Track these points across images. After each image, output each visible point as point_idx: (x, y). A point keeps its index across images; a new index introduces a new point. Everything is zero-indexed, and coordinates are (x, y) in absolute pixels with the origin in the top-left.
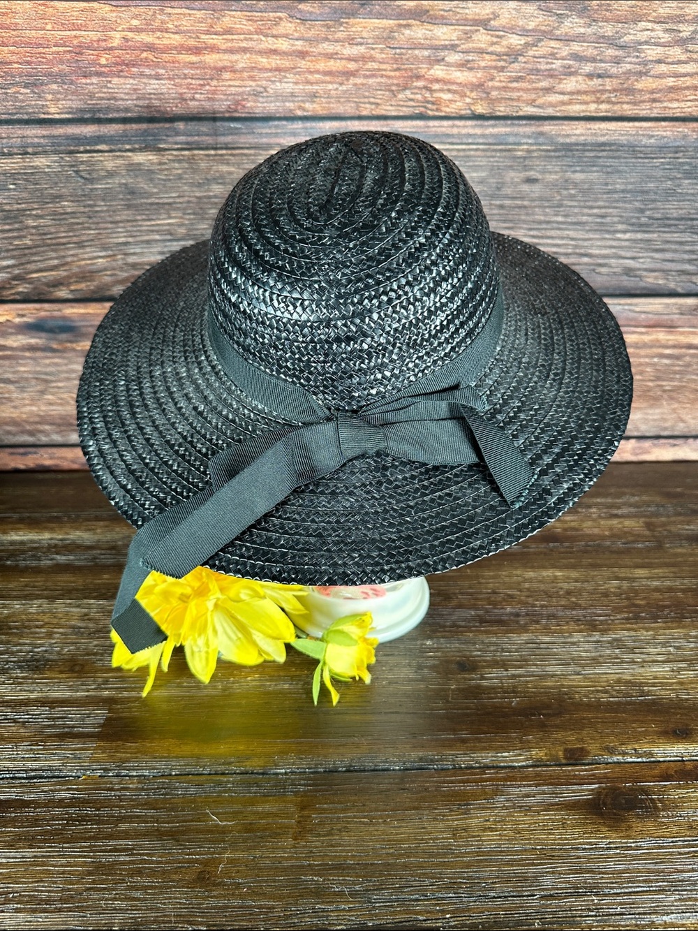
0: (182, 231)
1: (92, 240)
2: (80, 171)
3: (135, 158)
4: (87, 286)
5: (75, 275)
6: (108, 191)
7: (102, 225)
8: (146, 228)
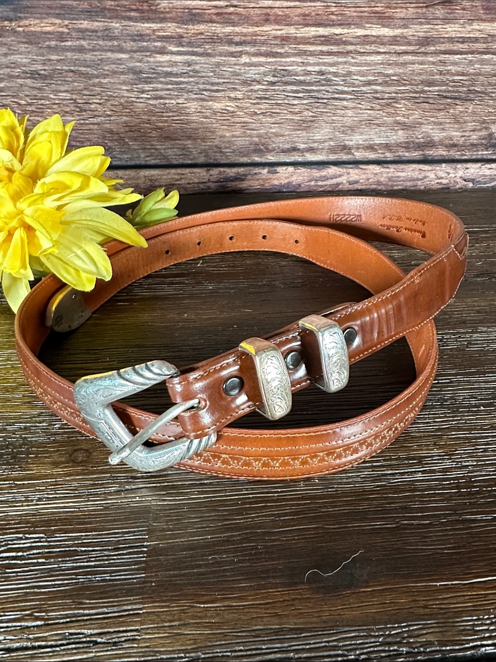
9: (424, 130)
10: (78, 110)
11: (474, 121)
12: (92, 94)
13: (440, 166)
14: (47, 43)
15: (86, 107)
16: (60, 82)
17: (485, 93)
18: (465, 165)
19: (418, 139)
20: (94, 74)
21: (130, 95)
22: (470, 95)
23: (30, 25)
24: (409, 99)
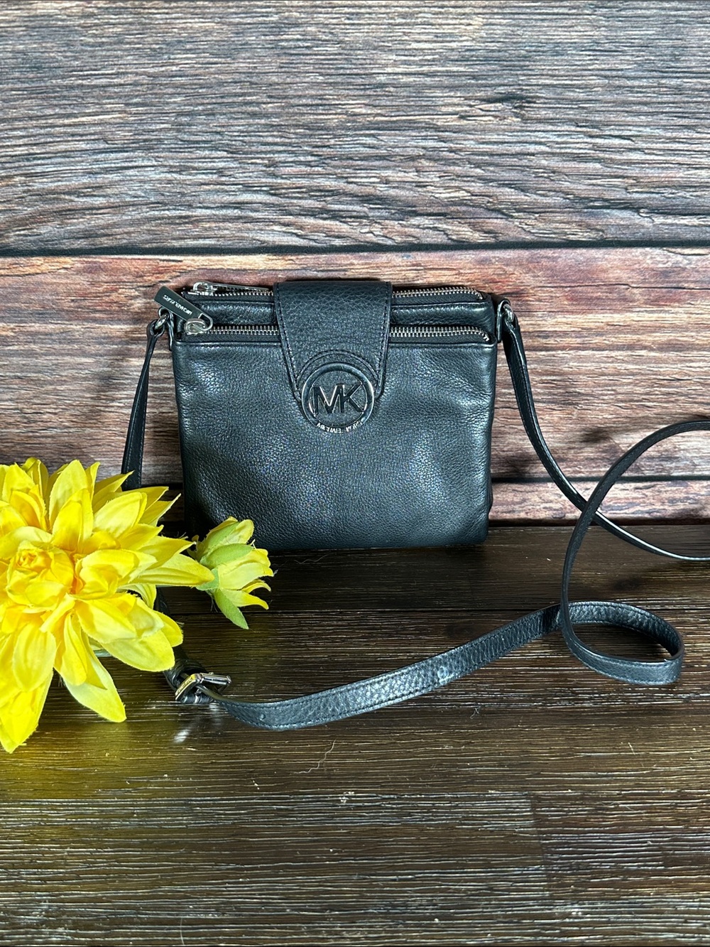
0: (123, 135)
9: (511, 440)
10: (25, 421)
12: (44, 402)
13: (545, 485)
15: (37, 417)
17: (592, 396)
19: (504, 451)
20: (48, 380)
21: (97, 404)
22: (571, 398)
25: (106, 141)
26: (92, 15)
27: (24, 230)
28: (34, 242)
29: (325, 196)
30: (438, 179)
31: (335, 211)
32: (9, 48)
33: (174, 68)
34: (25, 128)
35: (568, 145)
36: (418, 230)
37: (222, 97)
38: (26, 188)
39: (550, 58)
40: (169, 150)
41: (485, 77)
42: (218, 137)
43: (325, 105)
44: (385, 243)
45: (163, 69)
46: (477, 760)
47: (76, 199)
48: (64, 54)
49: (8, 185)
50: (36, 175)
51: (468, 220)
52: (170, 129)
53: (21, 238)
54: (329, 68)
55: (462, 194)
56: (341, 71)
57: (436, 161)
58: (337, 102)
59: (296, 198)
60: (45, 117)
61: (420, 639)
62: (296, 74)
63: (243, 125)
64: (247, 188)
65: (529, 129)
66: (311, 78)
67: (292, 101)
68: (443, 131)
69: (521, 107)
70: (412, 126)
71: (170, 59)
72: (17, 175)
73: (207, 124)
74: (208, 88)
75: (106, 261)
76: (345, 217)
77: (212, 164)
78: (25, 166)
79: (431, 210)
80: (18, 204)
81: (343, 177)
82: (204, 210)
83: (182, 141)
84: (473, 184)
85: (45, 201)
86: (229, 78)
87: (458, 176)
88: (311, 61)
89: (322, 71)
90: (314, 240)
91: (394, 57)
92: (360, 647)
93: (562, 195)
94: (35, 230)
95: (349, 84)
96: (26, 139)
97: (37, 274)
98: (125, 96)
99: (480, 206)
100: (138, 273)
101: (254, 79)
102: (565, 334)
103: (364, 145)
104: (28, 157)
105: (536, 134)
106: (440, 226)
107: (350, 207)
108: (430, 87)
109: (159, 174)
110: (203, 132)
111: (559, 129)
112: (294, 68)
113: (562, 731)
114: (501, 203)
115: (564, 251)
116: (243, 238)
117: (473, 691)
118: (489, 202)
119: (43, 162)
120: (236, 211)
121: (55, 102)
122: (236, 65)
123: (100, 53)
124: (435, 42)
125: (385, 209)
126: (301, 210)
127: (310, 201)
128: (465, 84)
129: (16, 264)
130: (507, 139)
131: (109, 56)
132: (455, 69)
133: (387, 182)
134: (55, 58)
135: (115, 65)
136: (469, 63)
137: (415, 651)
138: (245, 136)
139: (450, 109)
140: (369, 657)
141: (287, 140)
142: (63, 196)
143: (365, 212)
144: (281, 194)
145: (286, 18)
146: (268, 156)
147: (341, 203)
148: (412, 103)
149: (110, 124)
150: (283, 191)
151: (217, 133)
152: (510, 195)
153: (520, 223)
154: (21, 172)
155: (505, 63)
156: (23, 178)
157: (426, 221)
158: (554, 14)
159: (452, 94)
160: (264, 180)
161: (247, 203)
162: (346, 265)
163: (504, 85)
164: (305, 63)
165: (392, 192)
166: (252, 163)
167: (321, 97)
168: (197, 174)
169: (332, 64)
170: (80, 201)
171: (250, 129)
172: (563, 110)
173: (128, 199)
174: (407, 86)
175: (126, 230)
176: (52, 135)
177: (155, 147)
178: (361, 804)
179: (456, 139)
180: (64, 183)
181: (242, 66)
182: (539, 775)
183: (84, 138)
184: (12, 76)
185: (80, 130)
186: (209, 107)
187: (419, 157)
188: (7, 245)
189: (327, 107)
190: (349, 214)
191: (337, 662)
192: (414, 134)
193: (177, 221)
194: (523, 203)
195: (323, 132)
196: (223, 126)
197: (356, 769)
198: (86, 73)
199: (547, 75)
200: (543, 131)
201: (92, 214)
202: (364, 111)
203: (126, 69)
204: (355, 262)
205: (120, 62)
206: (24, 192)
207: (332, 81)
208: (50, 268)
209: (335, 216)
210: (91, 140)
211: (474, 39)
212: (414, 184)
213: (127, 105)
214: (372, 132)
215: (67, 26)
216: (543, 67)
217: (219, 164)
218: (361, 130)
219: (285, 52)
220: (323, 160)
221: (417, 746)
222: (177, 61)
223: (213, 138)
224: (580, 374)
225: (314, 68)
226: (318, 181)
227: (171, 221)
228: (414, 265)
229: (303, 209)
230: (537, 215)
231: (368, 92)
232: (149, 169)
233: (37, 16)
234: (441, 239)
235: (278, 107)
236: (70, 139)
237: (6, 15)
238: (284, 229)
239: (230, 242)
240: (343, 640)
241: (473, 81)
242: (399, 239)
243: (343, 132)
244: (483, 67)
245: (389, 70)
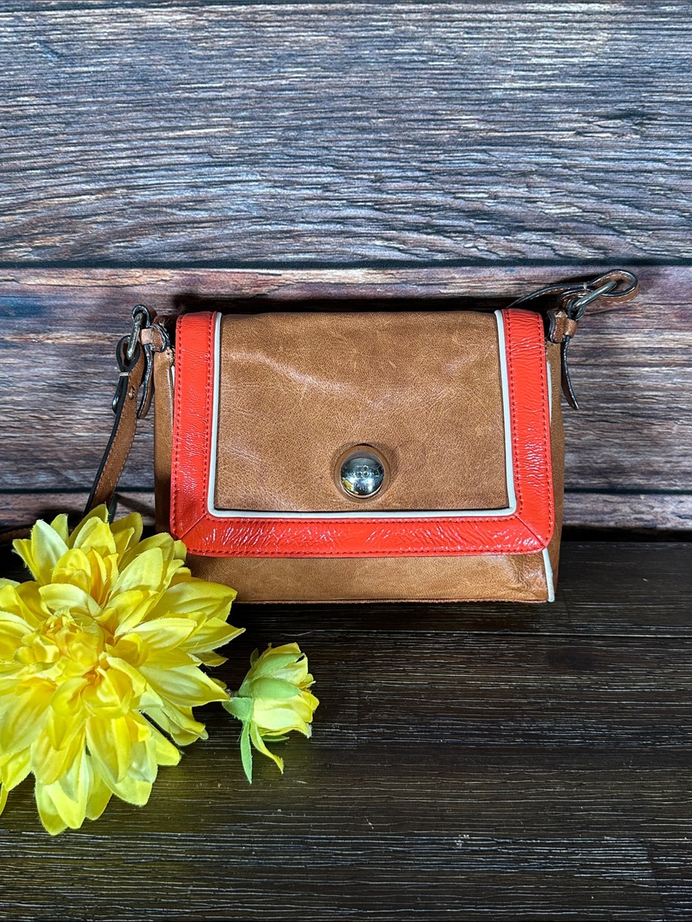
0: (231, 148)
1: (72, 163)
2: (52, 42)
3: (150, 18)
4: (63, 241)
5: (42, 222)
6: (101, 77)
7: (87, 138)
8: (166, 142)
9: (605, 453)
11: (683, 444)
13: (638, 497)
14: (83, 356)
16: (95, 396)
18: (677, 498)
19: (597, 463)
22: (672, 413)
23: (62, 337)
24: (578, 417)
25: (210, 155)
26: (202, 28)
27: (123, 242)
28: (134, 254)
29: (430, 211)
30: (549, 195)
31: (439, 226)
32: (117, 61)
33: (284, 82)
34: (129, 141)
35: (688, 163)
36: (524, 245)
37: (332, 112)
38: (128, 200)
39: (676, 75)
40: (274, 165)
41: (606, 93)
42: (325, 152)
43: (438, 120)
44: (488, 257)
45: (272, 82)
46: (590, 804)
47: (178, 213)
48: (172, 66)
49: (110, 197)
50: (138, 187)
51: (578, 236)
52: (276, 144)
53: (120, 249)
54: (443, 83)
55: (572, 210)
56: (456, 86)
57: (547, 176)
58: (450, 117)
59: (400, 213)
60: (150, 129)
61: (519, 666)
62: (409, 89)
63: (351, 140)
64: (352, 203)
65: (647, 146)
66: (425, 93)
67: (403, 116)
68: (558, 147)
69: (641, 124)
70: (526, 142)
71: (280, 72)
72: (118, 187)
73: (314, 139)
74: (317, 102)
75: (206, 274)
76: (450, 232)
77: (318, 179)
78: (127, 178)
79: (540, 225)
80: (119, 216)
81: (450, 193)
82: (306, 225)
83: (287, 155)
84: (586, 200)
85: (145, 214)
86: (340, 92)
87: (571, 192)
88: (425, 76)
89: (437, 85)
90: (417, 255)
91: (512, 72)
92: (460, 673)
93: (678, 213)
94: (135, 242)
95: (463, 99)
96: (129, 152)
97: (136, 285)
98: (232, 109)
99: (590, 223)
100: (236, 286)
101: (366, 94)
102: (671, 351)
103: (475, 161)
104: (131, 169)
105: (655, 151)
106: (548, 241)
107: (456, 223)
108: (548, 103)
109: (263, 189)
110: (310, 147)
111: (679, 146)
112: (407, 83)
113: (673, 773)
114: (613, 220)
115: (677, 268)
116: (343, 253)
117: (580, 727)
118: (601, 218)
119: (145, 174)
120: (338, 226)
121: (160, 115)
122: (348, 79)
123: (209, 66)
124: (556, 57)
125: (491, 224)
126: (405, 225)
127: (414, 216)
128: (585, 101)
129: (114, 275)
130: (624, 155)
131: (217, 70)
132: (576, 85)
133: (496, 197)
134: (162, 70)
135: (223, 78)
136: (590, 79)
137: (516, 680)
138: (353, 151)
139: (567, 125)
140: (470, 685)
141: (395, 156)
142: (164, 209)
143: (470, 227)
144: (385, 209)
145: (403, 32)
146: (375, 171)
147: (447, 218)
148: (528, 119)
149: (216, 137)
150: (388, 206)
151: (324, 148)
152: (625, 212)
153: (632, 240)
154: (123, 184)
155: (628, 79)
156: (125, 191)
157: (534, 237)
158: (683, 30)
159: (570, 110)
160: (369, 195)
161: (350, 218)
162: (447, 279)
163: (625, 102)
164: (419, 78)
165: (500, 207)
166: (358, 179)
167: (434, 113)
168: (301, 189)
169: (447, 79)
170: (183, 215)
171: (358, 144)
172: (685, 128)
173: (230, 213)
174: (524, 101)
175: (226, 244)
176: (156, 148)
177: (261, 161)
178: (477, 848)
179: (571, 155)
180: (166, 196)
181: (354, 80)
182: (653, 821)
183: (189, 151)
184: (118, 89)
185: (184, 143)
186: (318, 121)
187: (531, 172)
188: (107, 256)
189: (439, 123)
190: (455, 229)
191: (438, 689)
192: (527, 150)
193: (279, 236)
194: (636, 221)
195: (433, 148)
196: (331, 141)
197: (468, 811)
198: (193, 86)
199: (671, 92)
200: (663, 149)
201: (194, 228)
202: (477, 126)
203: (234, 82)
204: (457, 276)
205: (229, 75)
206: (125, 204)
207: (445, 96)
208: (149, 279)
209: (440, 231)
210: (195, 153)
211: (597, 55)
212: (524, 200)
213: (233, 118)
214: (484, 147)
215: (177, 39)
216: (668, 84)
217: (324, 179)
218: (473, 145)
219: (399, 66)
220: (430, 176)
221: (528, 787)
222: (286, 75)
223: (320, 153)
224: (683, 390)
225: (429, 83)
226: (424, 196)
227: (273, 236)
228: (517, 279)
229: (408, 224)
230: (650, 232)
231: (483, 108)
232: (253, 183)
233: (146, 29)
234: (547, 254)
235: (388, 122)
236: (173, 152)
237: (115, 28)
238: (386, 243)
239: (330, 257)
240: (442, 666)
241: (593, 98)
242: (503, 254)
243: (454, 147)
244: (605, 84)
245: (506, 85)
